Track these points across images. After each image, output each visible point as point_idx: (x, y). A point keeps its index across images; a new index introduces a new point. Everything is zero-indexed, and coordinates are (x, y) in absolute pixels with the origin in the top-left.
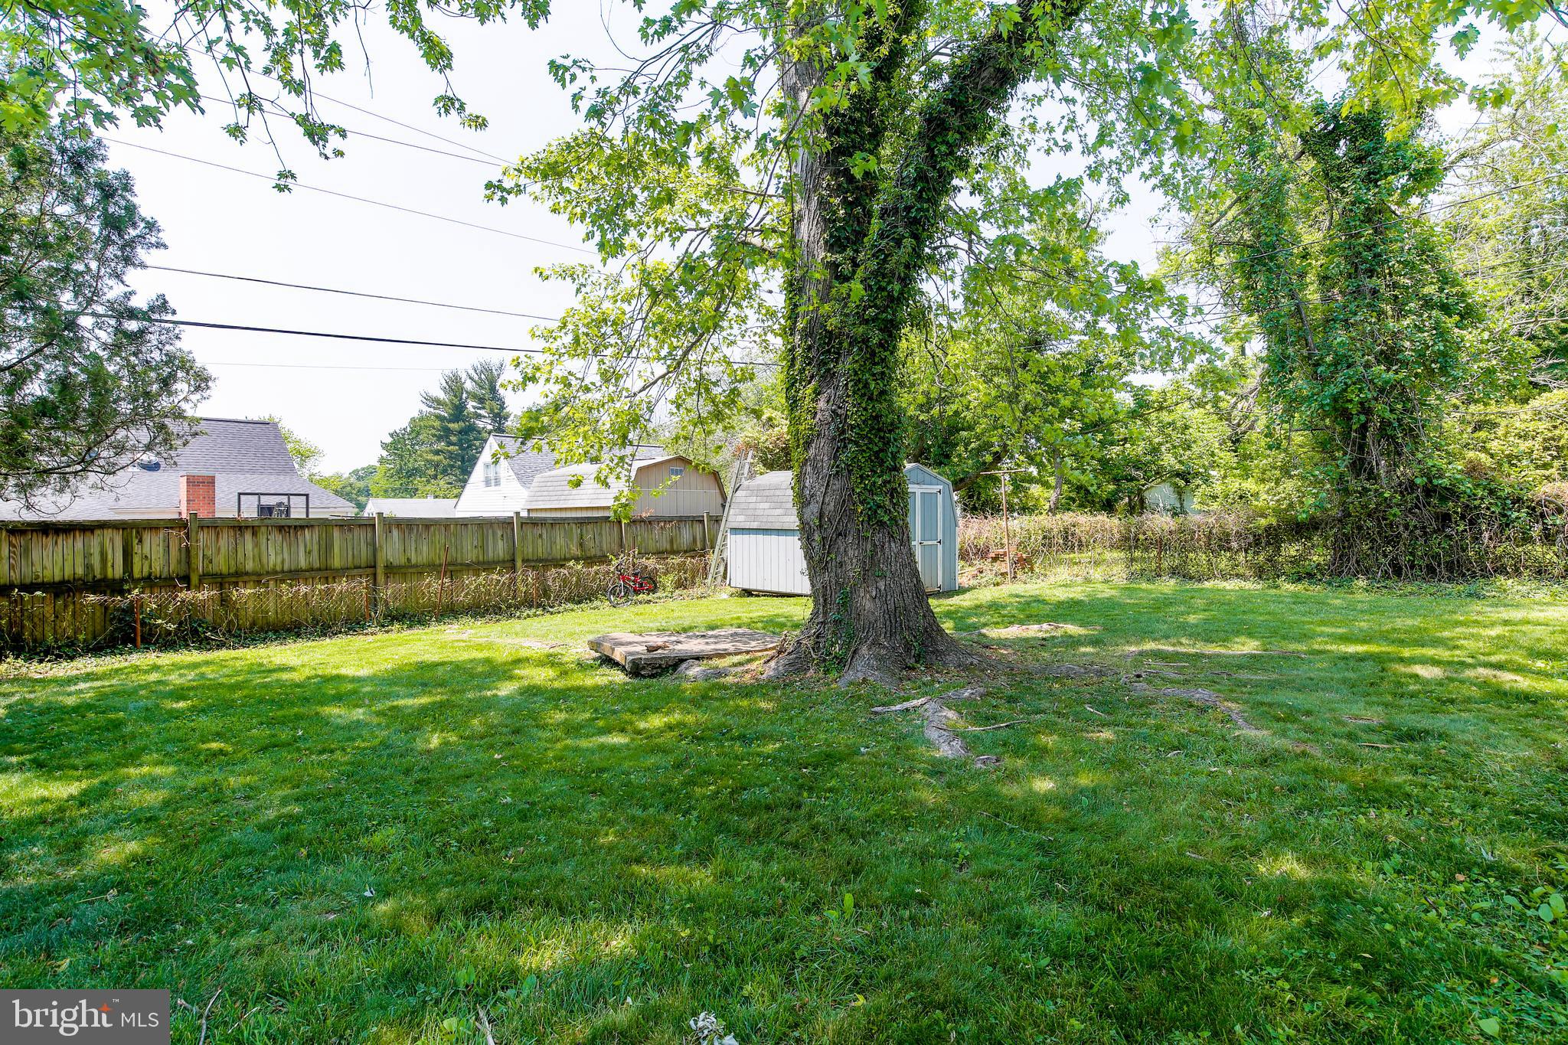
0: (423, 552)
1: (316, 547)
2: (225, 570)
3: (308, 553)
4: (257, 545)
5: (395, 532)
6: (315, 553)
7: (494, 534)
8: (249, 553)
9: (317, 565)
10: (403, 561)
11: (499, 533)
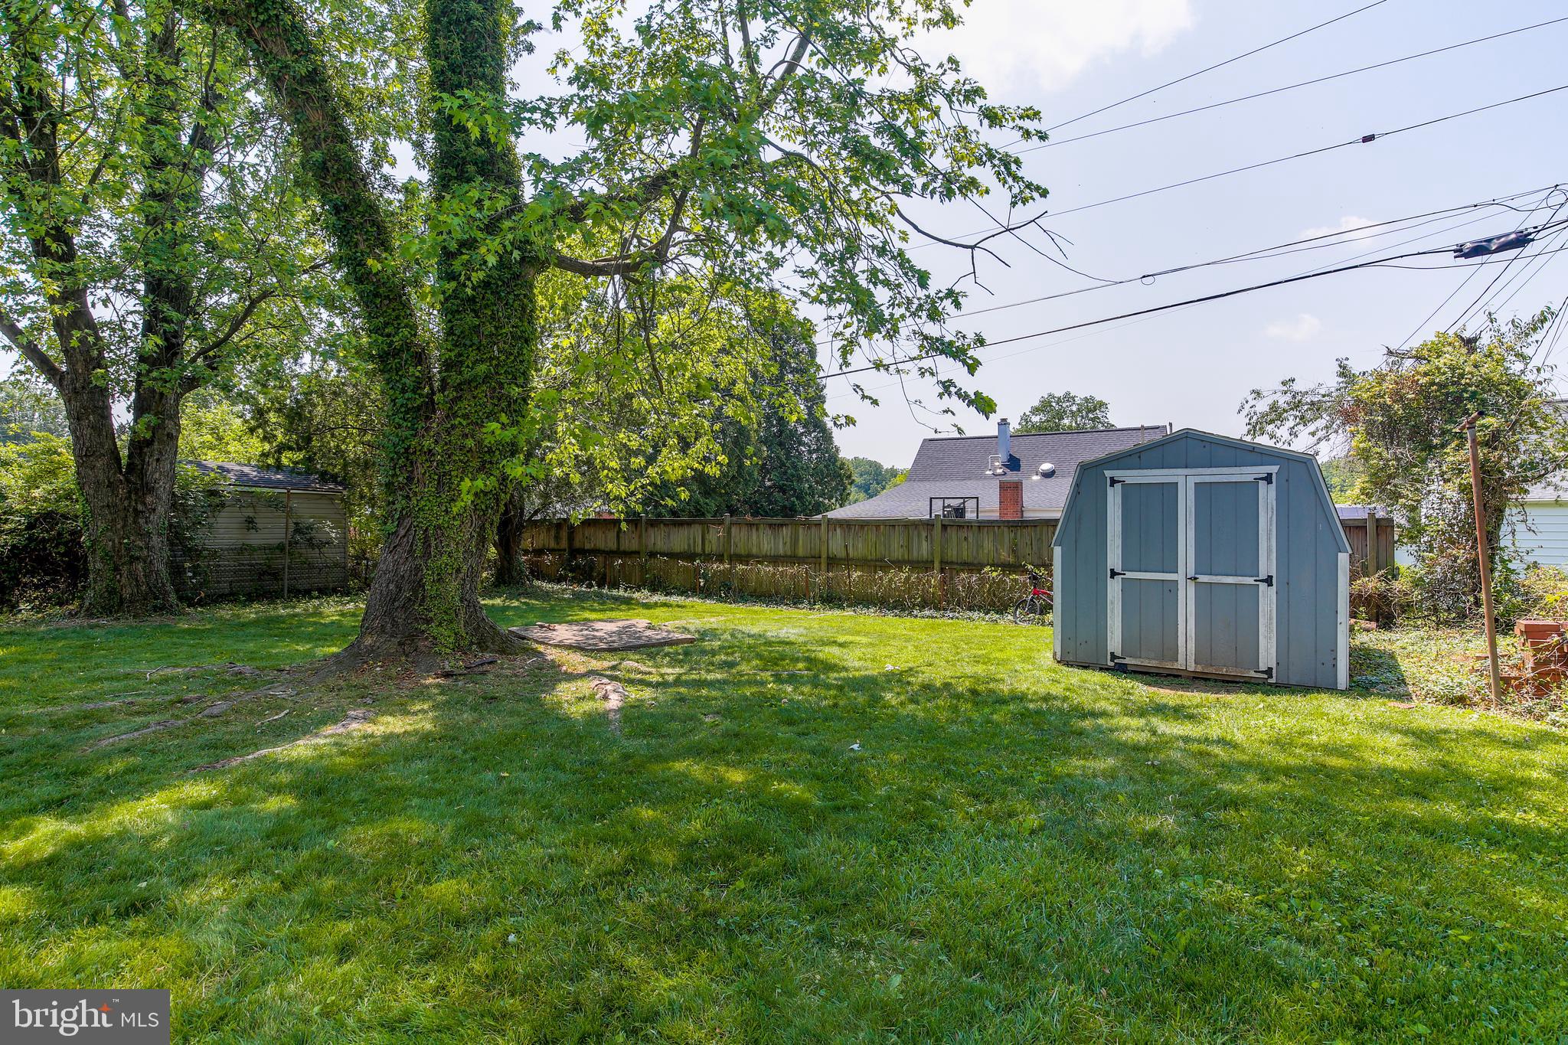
0: (859, 548)
1: (789, 540)
2: (743, 552)
3: (785, 544)
4: (758, 537)
5: (838, 530)
6: (788, 544)
7: (919, 535)
8: (754, 543)
9: (789, 553)
10: (843, 555)
11: (924, 534)
